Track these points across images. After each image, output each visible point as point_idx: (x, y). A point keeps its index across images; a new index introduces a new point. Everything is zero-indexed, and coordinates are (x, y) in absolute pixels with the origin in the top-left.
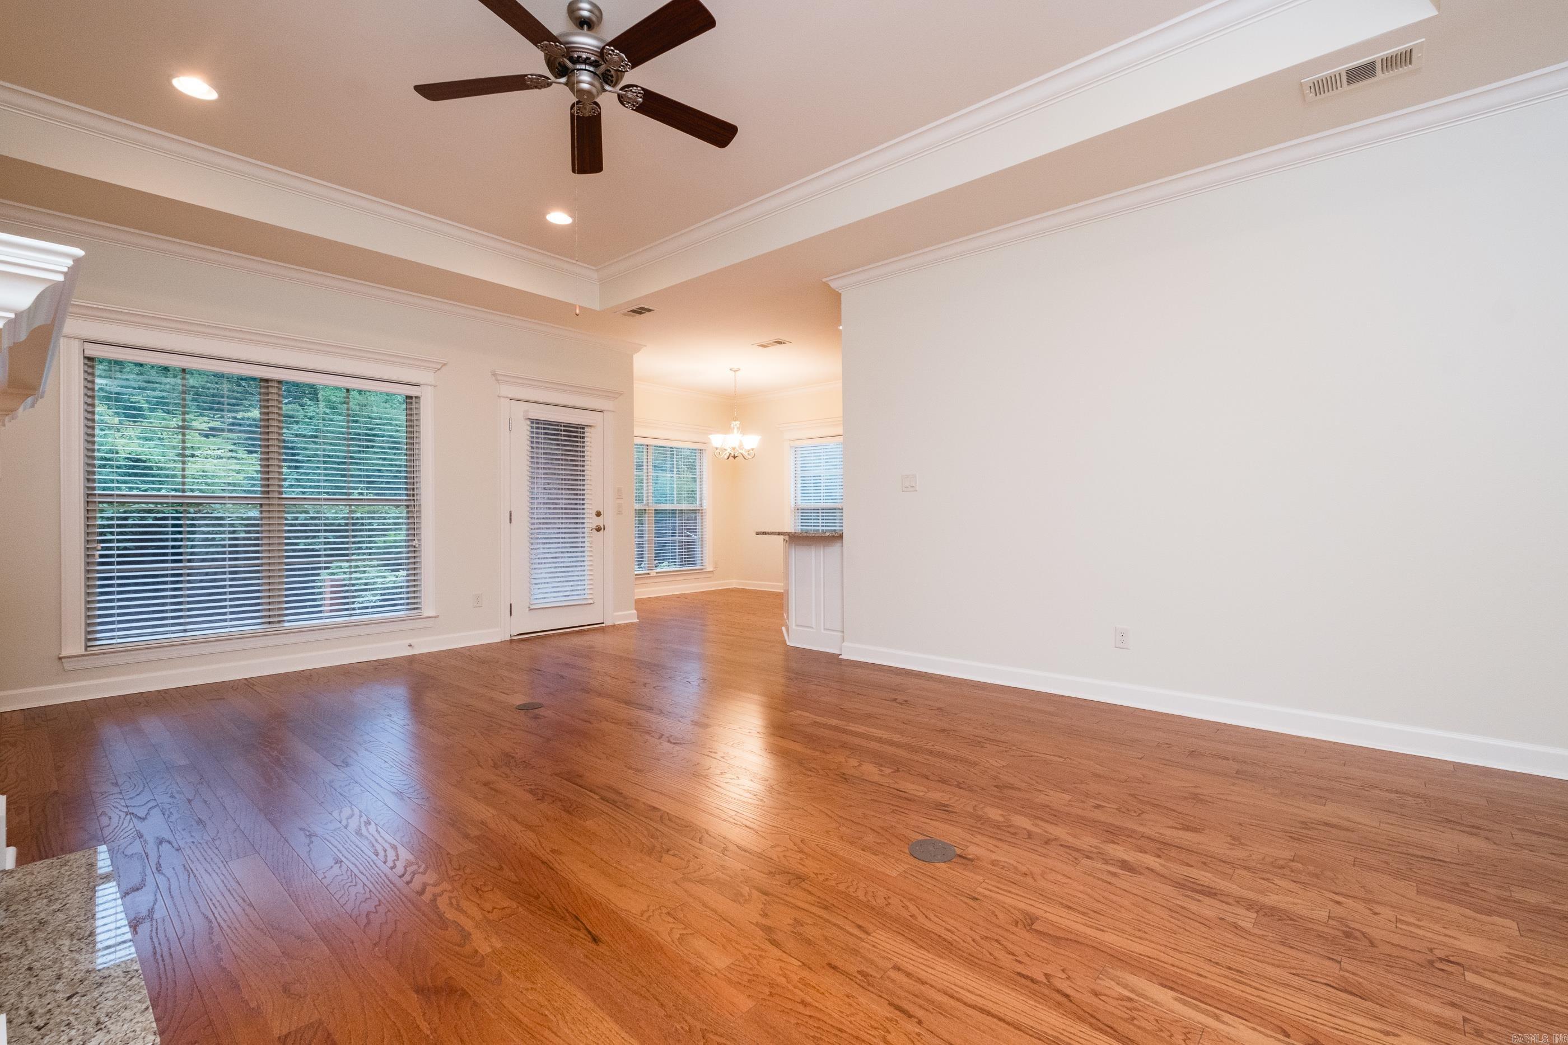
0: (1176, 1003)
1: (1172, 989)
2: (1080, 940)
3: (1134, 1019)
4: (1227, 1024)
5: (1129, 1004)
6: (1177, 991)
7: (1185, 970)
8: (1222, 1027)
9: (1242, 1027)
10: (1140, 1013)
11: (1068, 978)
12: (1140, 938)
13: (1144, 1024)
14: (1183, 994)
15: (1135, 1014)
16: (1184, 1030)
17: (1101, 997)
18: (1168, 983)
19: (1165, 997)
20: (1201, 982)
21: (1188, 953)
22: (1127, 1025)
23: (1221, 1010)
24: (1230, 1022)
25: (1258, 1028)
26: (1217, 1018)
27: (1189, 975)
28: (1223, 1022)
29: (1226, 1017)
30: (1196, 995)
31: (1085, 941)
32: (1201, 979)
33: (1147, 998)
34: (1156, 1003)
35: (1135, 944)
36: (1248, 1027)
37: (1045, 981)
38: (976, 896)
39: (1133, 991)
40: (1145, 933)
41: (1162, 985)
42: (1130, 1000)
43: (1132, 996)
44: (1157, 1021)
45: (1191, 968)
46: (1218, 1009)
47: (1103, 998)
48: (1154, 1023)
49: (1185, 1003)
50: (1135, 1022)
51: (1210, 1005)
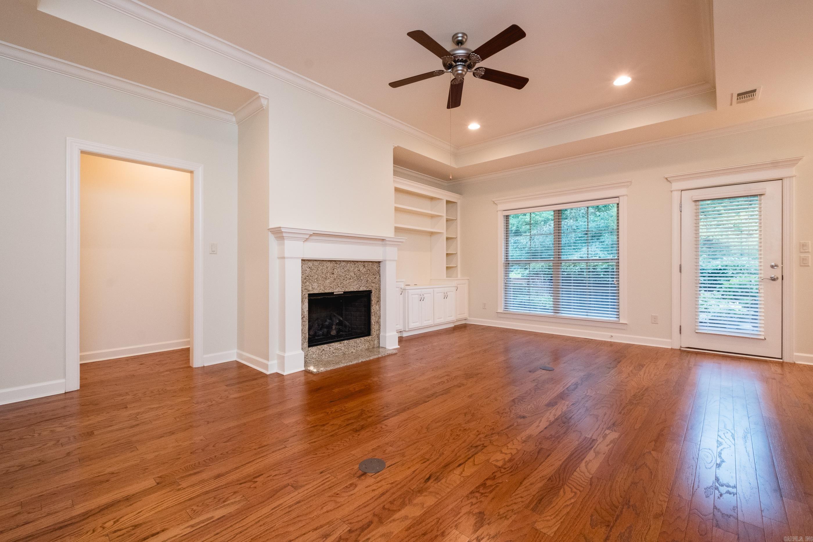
0: (211, 516)
1: (219, 519)
2: (271, 500)
3: (215, 498)
4: (186, 528)
5: (222, 500)
6: (216, 520)
7: (226, 529)
8: (187, 525)
9: (181, 532)
10: (215, 502)
11: (250, 487)
12: (259, 521)
13: (210, 500)
14: (213, 521)
15: (217, 500)
16: (196, 511)
17: (233, 493)
18: (222, 519)
19: (218, 514)
20: (214, 532)
21: (235, 537)
22: (214, 495)
23: (194, 530)
24: (185, 530)
25: (174, 539)
26: (192, 526)
27: (222, 529)
28: (188, 527)
29: (189, 530)
30: (208, 526)
31: (268, 501)
32: (215, 533)
33: (221, 507)
34: (216, 509)
35: (256, 518)
36: (178, 535)
37: (253, 480)
38: (323, 474)
39: (228, 504)
40: (260, 526)
41: (224, 516)
42: (224, 502)
43: (225, 503)
44: (208, 505)
45: (224, 532)
46: (196, 530)
47: (232, 494)
48: (208, 504)
49: (208, 519)
50: (213, 498)
51: (200, 528)
